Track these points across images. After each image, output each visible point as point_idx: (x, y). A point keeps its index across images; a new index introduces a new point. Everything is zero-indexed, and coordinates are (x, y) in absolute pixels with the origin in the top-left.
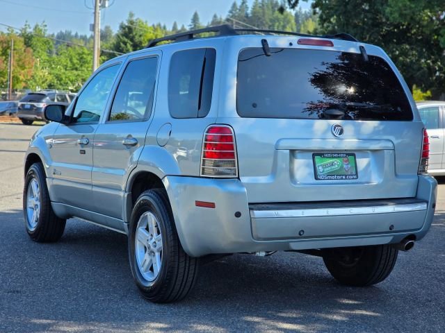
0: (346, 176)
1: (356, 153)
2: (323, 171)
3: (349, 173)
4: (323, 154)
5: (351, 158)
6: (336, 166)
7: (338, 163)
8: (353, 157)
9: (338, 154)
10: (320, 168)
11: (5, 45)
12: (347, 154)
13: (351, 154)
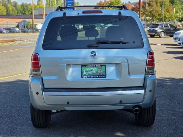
0: (99, 76)
1: (106, 65)
2: (86, 74)
3: (101, 75)
4: (87, 66)
5: (103, 67)
6: (94, 71)
7: (95, 70)
8: (105, 67)
9: (96, 65)
10: (85, 72)
11: (161, 3)
12: (100, 65)
13: (103, 65)
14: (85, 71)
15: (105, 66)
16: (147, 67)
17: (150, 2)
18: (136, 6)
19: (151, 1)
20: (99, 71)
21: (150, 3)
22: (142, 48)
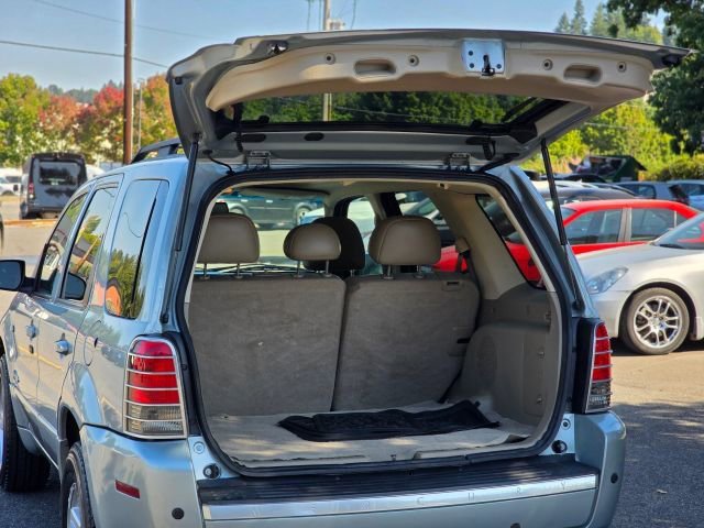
17: (150, 91)
18: (97, 104)
19: (155, 90)
21: (152, 97)
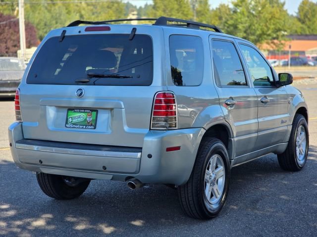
2: (71, 122)
3: (90, 124)
5: (94, 113)
6: (82, 119)
7: (83, 116)
9: (85, 110)
12: (90, 110)
14: (71, 117)
15: (97, 111)
16: (152, 116)
20: (88, 119)
22: (149, 85)
